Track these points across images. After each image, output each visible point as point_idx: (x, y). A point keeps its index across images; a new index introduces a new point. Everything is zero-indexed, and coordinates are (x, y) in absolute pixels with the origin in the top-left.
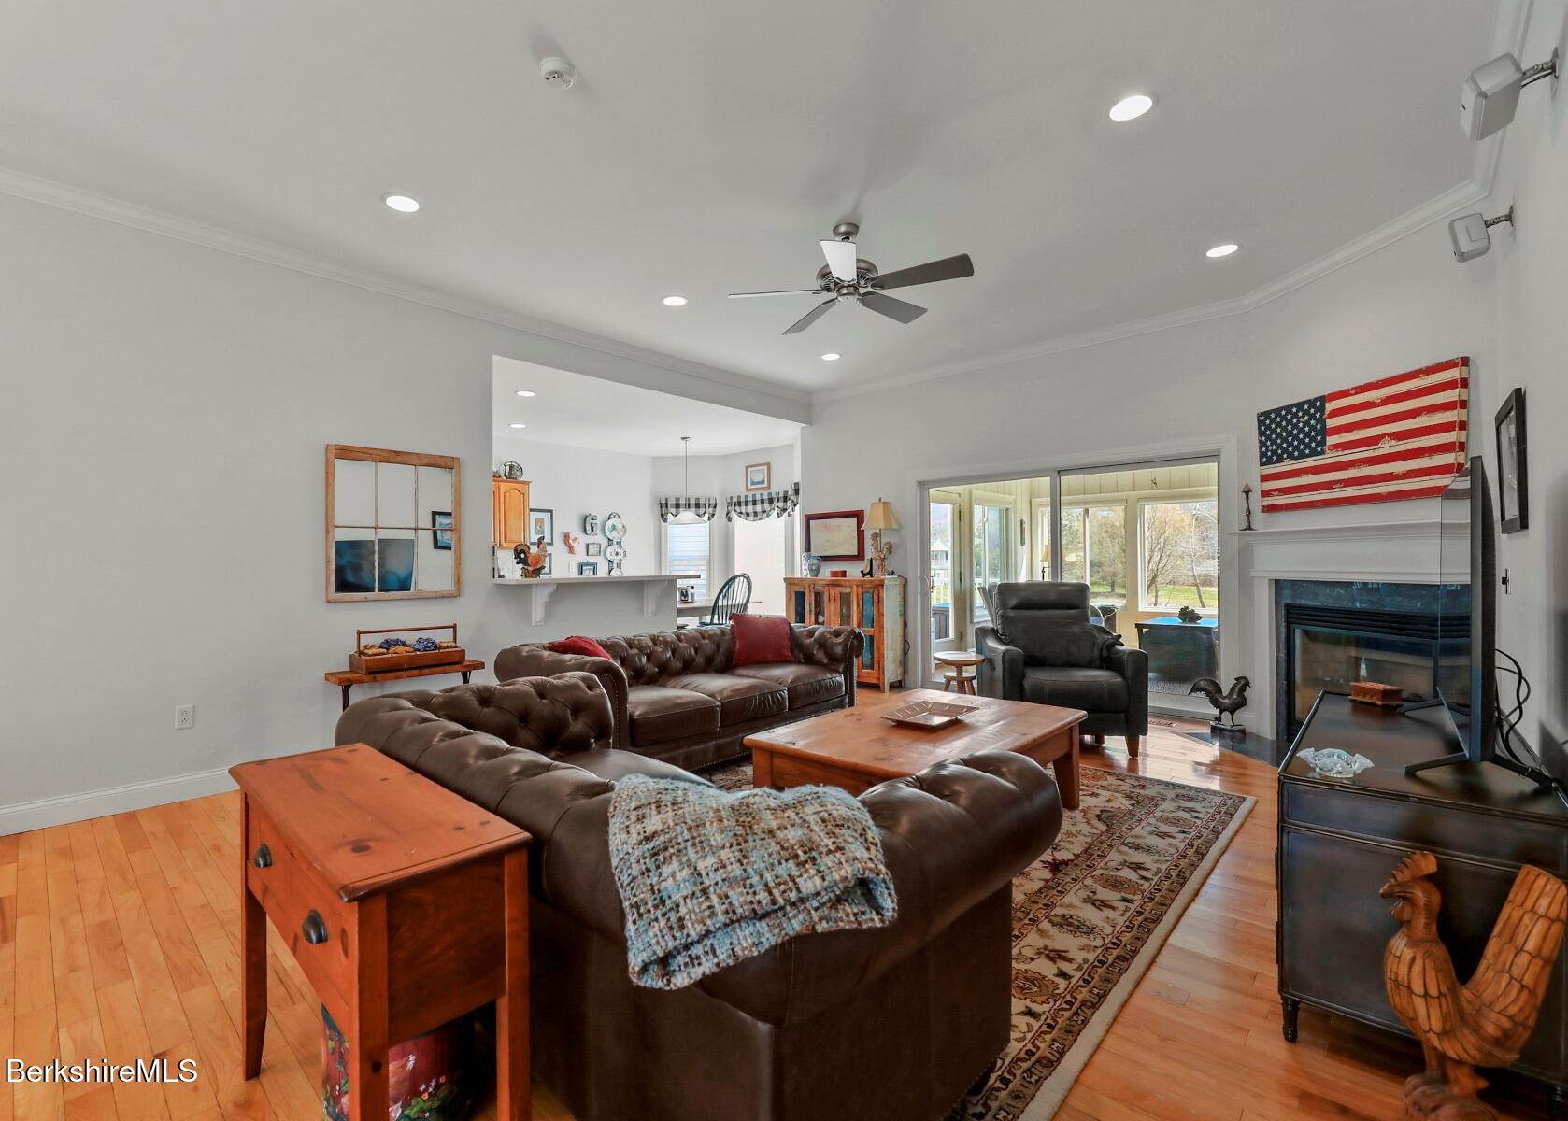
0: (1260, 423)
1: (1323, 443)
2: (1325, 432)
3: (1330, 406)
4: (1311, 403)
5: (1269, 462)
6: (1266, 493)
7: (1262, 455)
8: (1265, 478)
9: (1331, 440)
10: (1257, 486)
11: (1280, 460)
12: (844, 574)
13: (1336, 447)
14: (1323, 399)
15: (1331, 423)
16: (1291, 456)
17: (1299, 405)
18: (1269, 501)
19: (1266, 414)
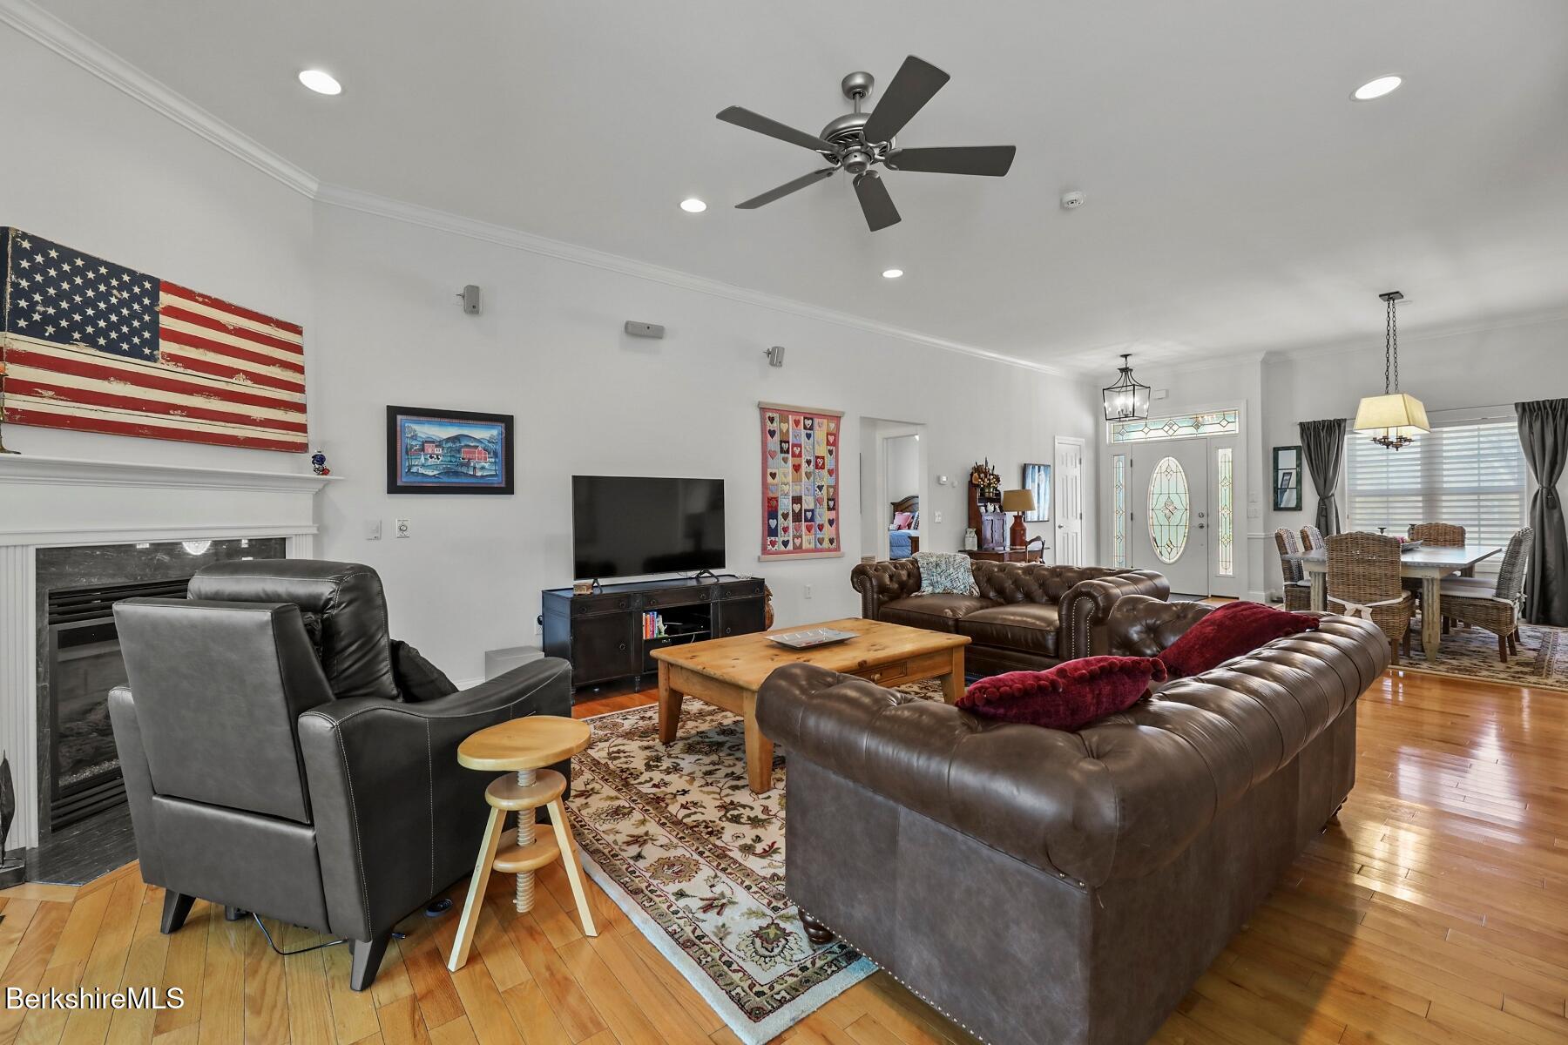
1: (156, 345)
2: (158, 331)
3: (166, 299)
4: (138, 278)
5: (34, 333)
6: (19, 386)
7: (18, 313)
8: (18, 358)
9: (166, 346)
11: (64, 338)
13: (174, 358)
14: (158, 285)
15: (166, 322)
16: (91, 342)
17: (115, 269)
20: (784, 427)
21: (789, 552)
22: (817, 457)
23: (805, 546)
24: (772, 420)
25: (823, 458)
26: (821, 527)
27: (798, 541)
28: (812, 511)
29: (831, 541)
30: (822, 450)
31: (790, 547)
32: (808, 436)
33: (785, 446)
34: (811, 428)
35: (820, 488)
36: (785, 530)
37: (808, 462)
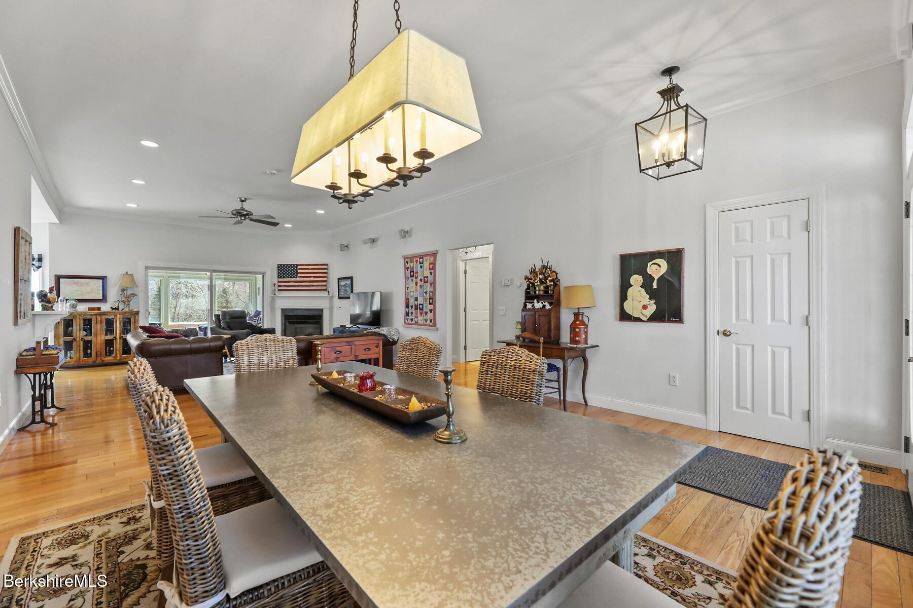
0: (278, 267)
1: (297, 275)
2: (297, 273)
3: (299, 267)
4: (294, 265)
5: (281, 277)
6: (279, 286)
7: (279, 275)
8: (279, 282)
9: (299, 275)
10: (276, 283)
11: (284, 277)
12: (99, 309)
13: (300, 277)
14: (297, 265)
15: (299, 271)
16: (288, 277)
17: (291, 265)
18: (280, 288)
19: (281, 265)
20: (412, 264)
21: (413, 324)
22: (425, 277)
23: (419, 322)
24: (407, 262)
25: (427, 277)
26: (426, 313)
27: (416, 319)
28: (422, 305)
29: (431, 321)
30: (427, 273)
31: (413, 322)
32: (421, 267)
33: (412, 273)
34: (422, 263)
35: (426, 293)
36: (412, 313)
37: (421, 280)
